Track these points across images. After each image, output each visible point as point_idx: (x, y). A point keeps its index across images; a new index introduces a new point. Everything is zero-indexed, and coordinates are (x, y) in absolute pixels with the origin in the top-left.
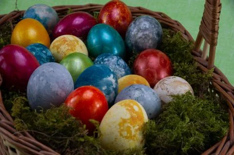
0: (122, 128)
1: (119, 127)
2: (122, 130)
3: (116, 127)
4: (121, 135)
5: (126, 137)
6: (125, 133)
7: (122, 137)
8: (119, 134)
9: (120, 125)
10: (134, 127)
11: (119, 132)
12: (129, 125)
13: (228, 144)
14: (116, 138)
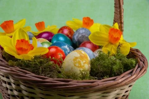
0: (75, 62)
1: (73, 61)
2: (75, 63)
3: (71, 62)
4: (75, 65)
5: (78, 67)
6: (77, 65)
7: (75, 67)
8: (74, 65)
9: (74, 60)
10: (82, 61)
11: (74, 64)
12: (80, 60)
13: (139, 69)
14: (72, 68)
